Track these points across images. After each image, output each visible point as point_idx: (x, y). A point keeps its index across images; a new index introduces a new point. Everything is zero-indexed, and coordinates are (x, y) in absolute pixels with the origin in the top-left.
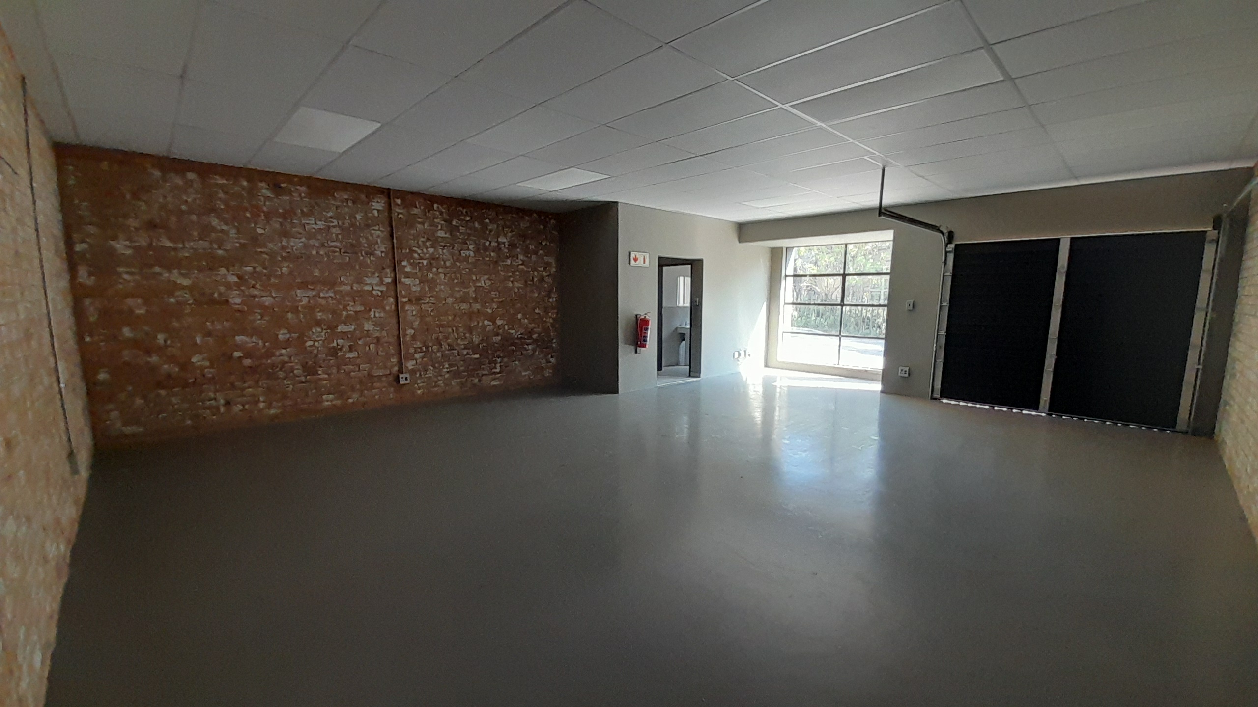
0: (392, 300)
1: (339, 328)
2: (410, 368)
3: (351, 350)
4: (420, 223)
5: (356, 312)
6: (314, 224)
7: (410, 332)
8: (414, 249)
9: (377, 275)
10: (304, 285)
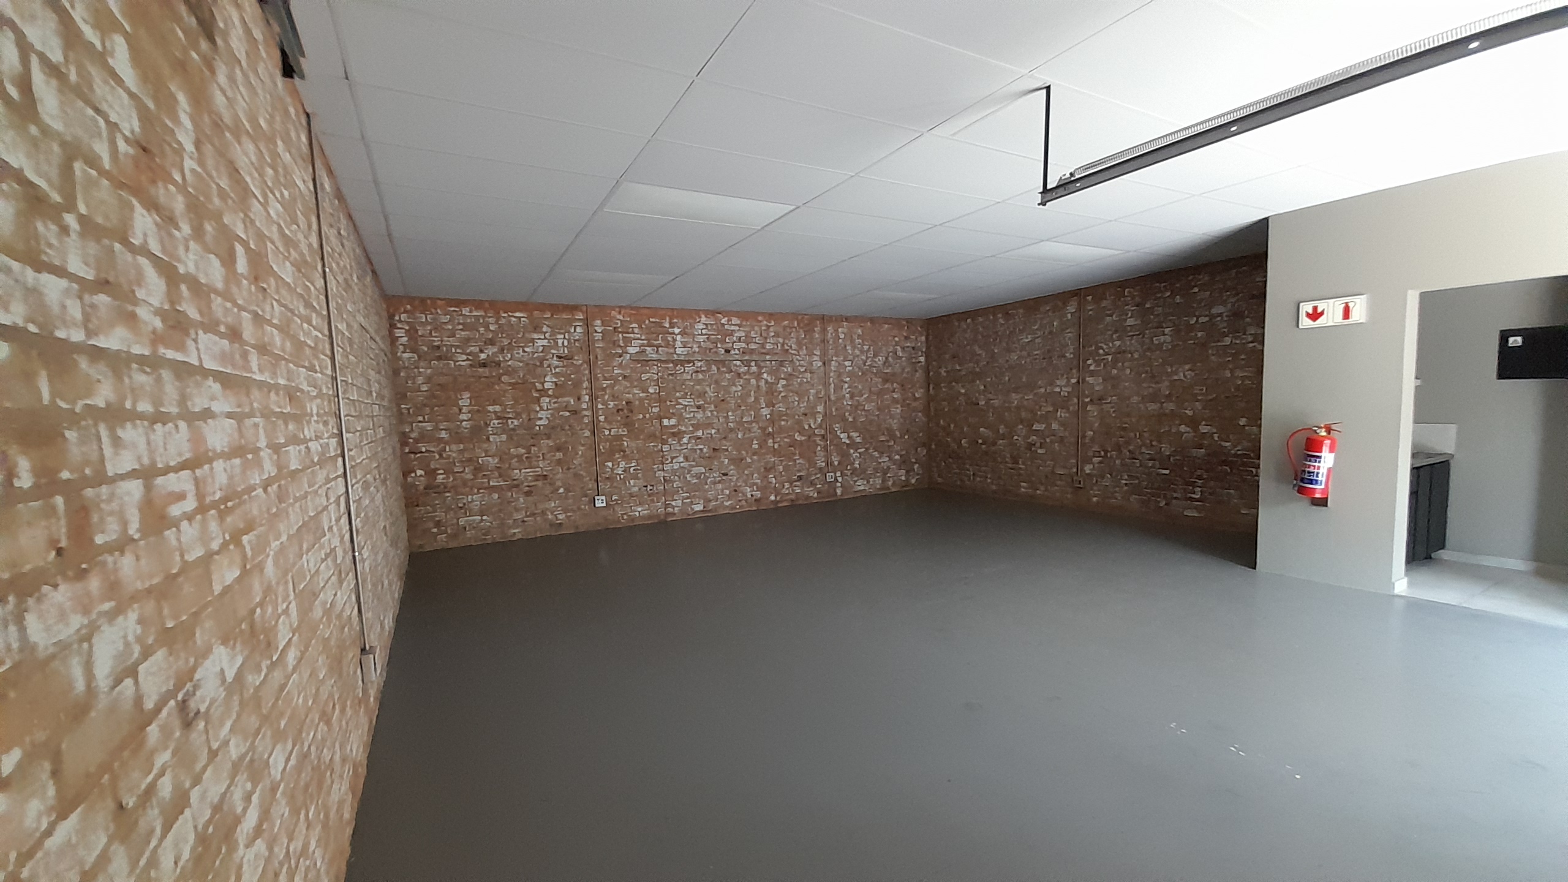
0: (1076, 400)
1: (1035, 426)
3: (1041, 448)
4: (1108, 315)
5: (1047, 412)
6: (1026, 338)
7: (1089, 434)
8: (1100, 344)
9: (1065, 376)
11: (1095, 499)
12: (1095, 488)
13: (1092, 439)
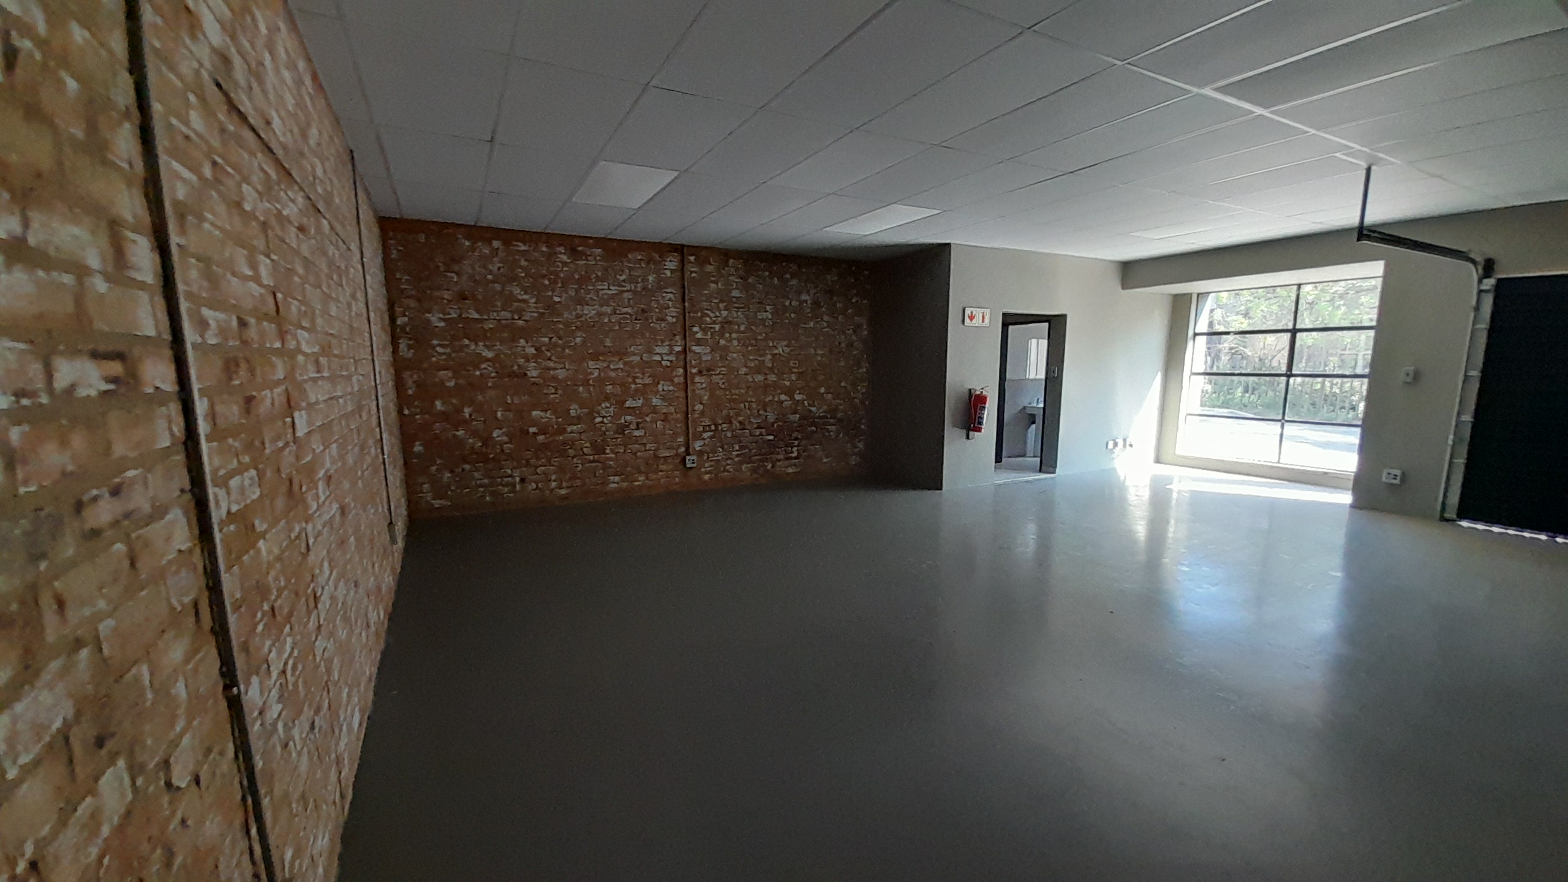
0: (681, 370)
1: (627, 402)
2: (697, 449)
3: (638, 429)
4: (713, 282)
5: (644, 385)
6: (608, 290)
7: (699, 407)
8: (706, 312)
9: (667, 343)
10: (595, 357)
11: (706, 477)
12: (707, 465)
13: (702, 413)
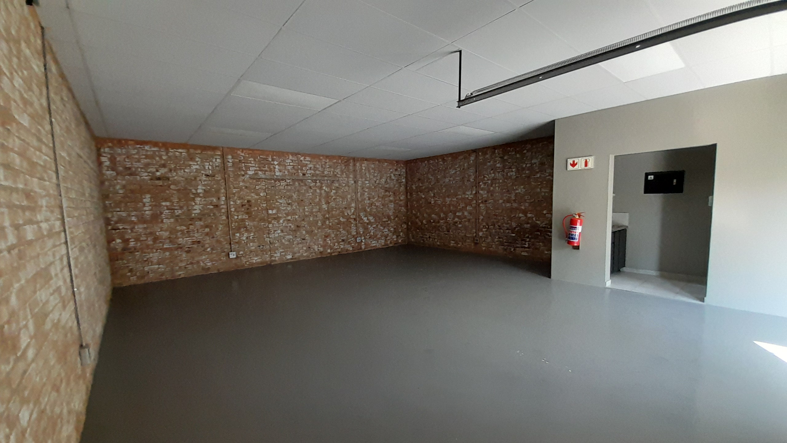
0: (475, 201)
1: (457, 213)
2: (480, 235)
3: (460, 224)
4: (489, 162)
5: (463, 207)
6: (452, 171)
7: (481, 217)
8: (485, 176)
9: (470, 190)
11: (484, 248)
12: (484, 243)
13: (482, 220)
